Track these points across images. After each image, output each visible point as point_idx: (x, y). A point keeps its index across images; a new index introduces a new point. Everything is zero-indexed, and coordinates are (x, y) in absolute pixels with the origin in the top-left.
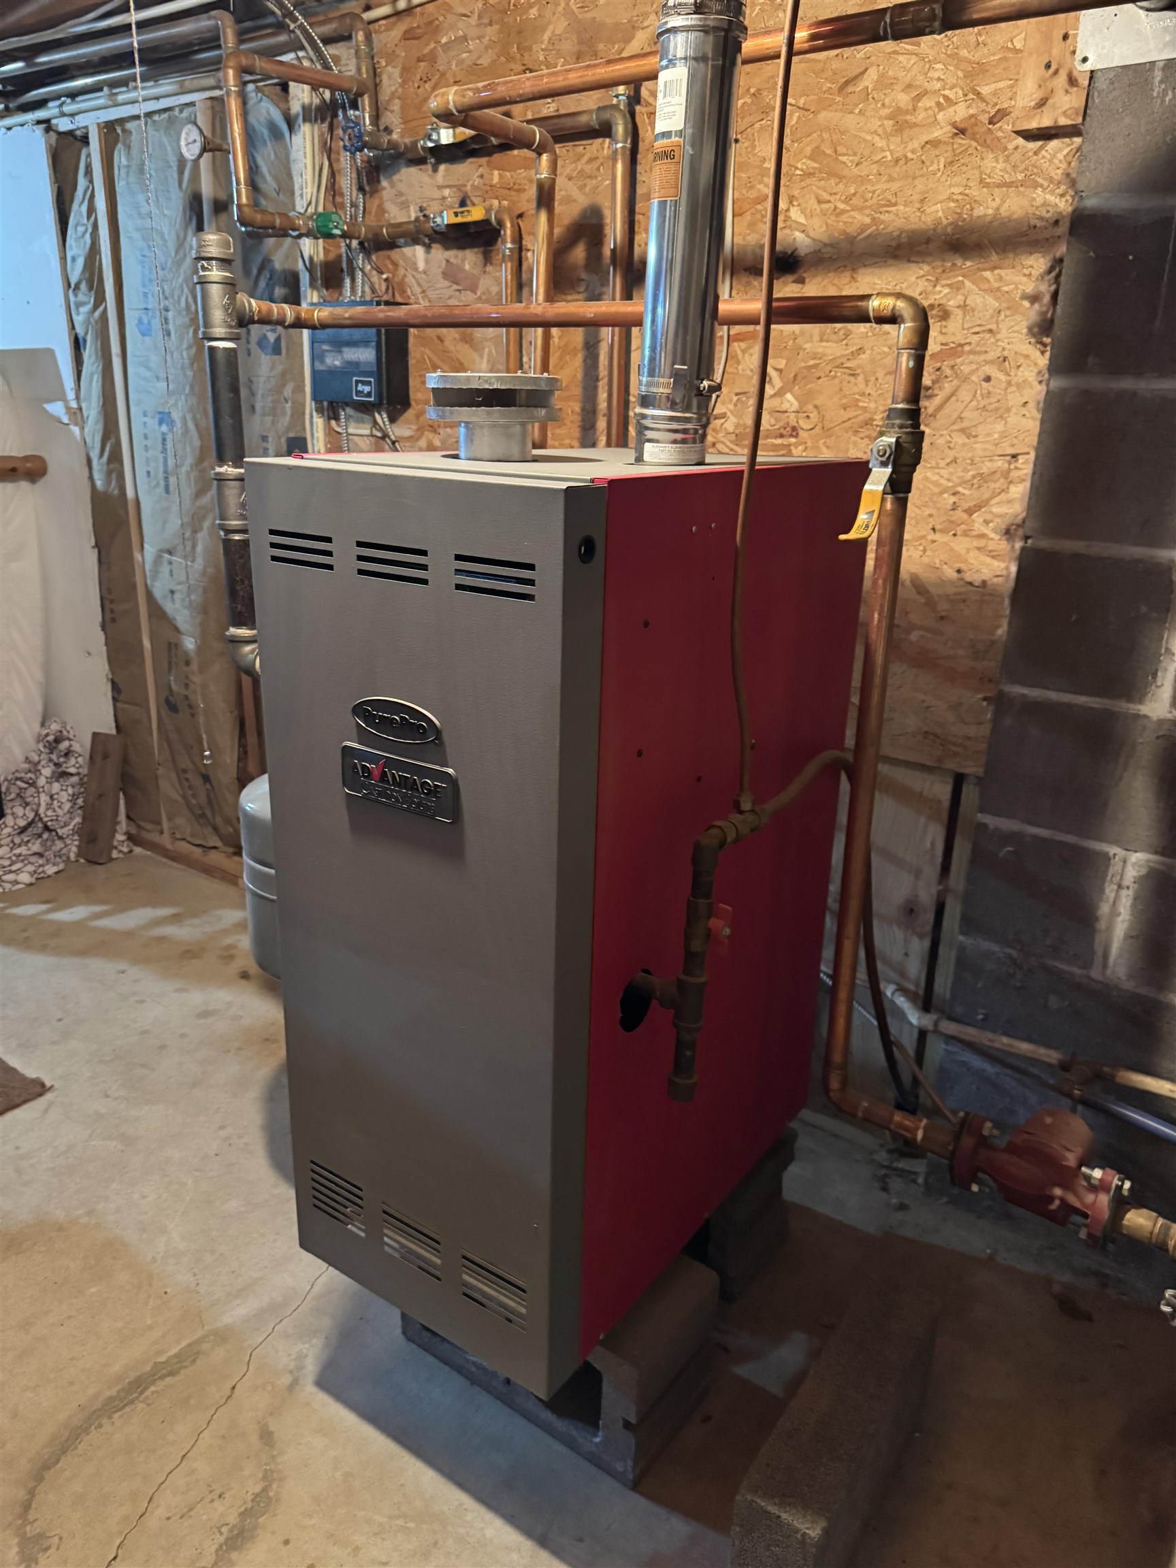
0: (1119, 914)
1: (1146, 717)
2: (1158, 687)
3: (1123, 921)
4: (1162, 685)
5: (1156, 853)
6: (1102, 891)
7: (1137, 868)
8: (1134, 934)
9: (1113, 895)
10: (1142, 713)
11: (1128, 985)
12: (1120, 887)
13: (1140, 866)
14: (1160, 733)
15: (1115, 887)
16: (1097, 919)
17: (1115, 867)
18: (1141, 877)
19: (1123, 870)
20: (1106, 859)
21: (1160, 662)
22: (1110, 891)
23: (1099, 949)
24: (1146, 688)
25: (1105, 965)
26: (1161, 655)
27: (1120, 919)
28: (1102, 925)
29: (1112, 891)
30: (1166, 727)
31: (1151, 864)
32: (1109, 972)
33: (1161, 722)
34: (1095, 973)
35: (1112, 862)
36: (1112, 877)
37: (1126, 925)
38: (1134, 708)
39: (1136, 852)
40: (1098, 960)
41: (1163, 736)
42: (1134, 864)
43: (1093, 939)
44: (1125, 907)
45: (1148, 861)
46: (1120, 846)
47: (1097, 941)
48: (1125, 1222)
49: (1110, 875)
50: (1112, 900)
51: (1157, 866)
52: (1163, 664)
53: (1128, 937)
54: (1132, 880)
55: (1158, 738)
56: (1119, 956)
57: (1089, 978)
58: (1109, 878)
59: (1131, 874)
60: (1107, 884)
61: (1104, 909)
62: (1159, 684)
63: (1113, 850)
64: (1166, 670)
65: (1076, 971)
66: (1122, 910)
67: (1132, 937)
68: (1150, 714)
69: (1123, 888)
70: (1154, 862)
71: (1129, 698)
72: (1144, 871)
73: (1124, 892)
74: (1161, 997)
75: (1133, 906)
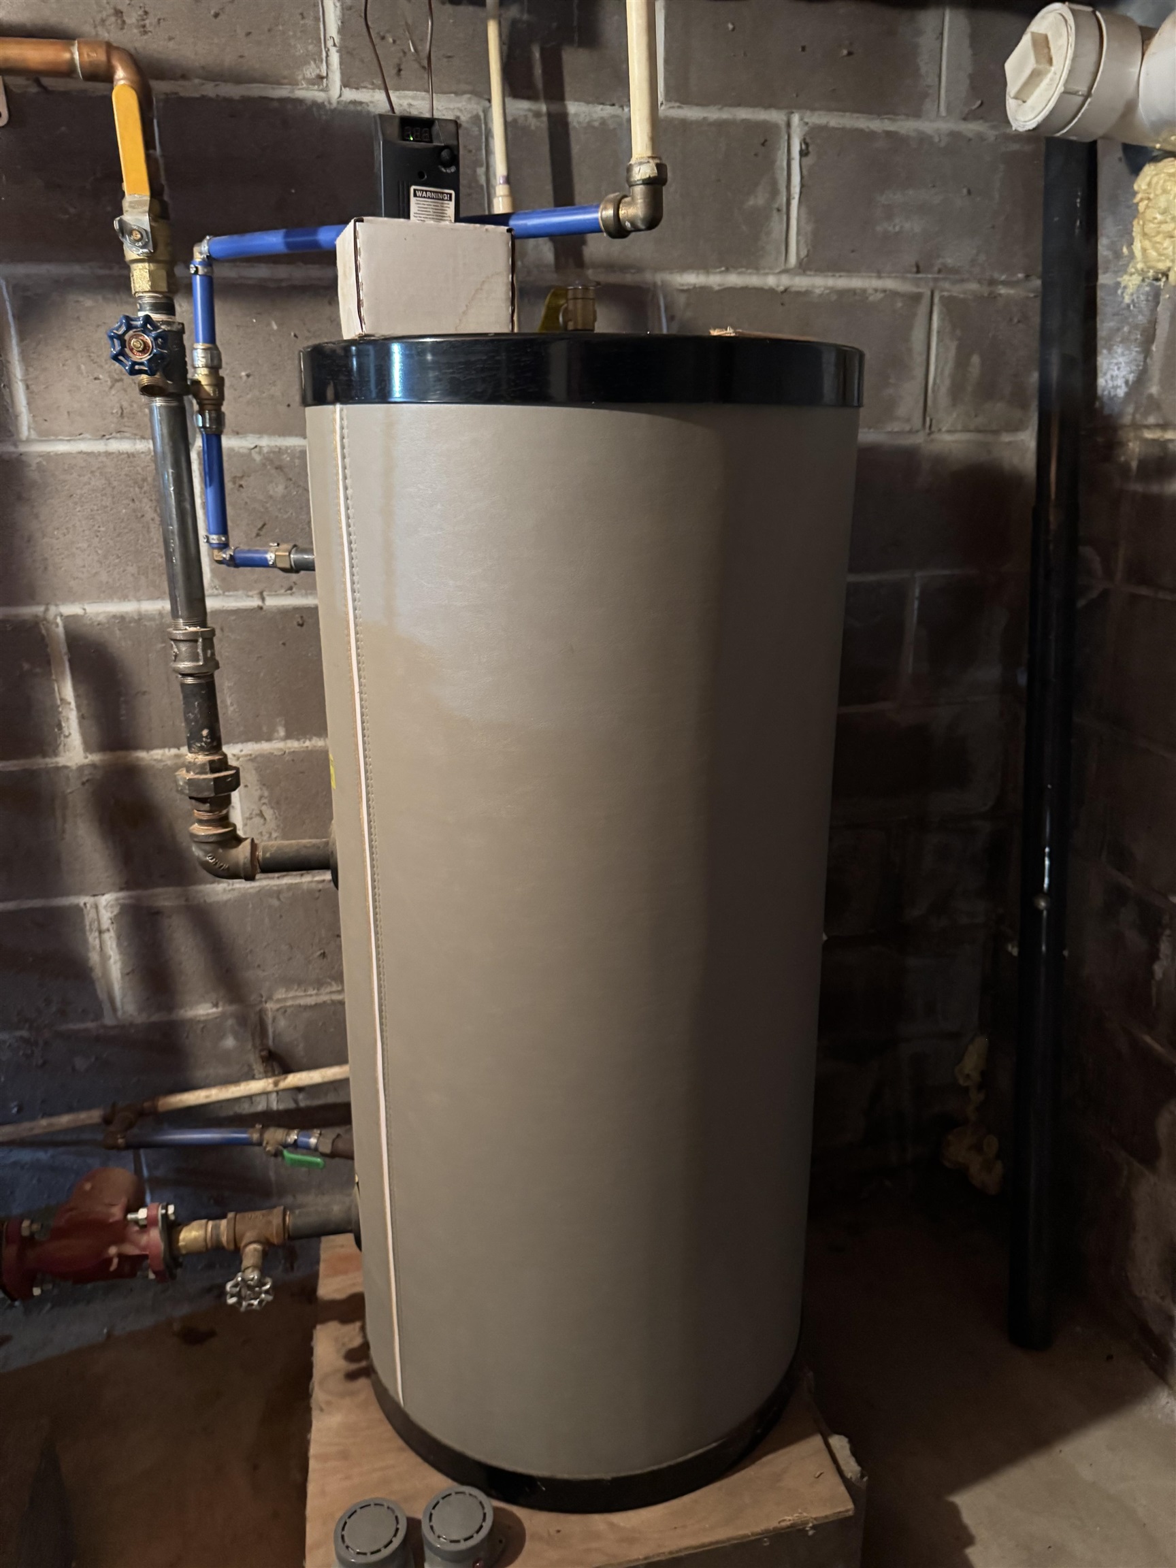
0: (110, 957)
1: (66, 767)
2: (67, 737)
3: (115, 963)
4: (70, 734)
5: (121, 889)
6: (85, 941)
7: (109, 909)
8: (128, 970)
9: (97, 942)
10: (60, 765)
11: (141, 1019)
12: (101, 932)
13: (112, 906)
14: (85, 779)
15: (97, 934)
16: (91, 969)
17: (90, 915)
18: (115, 916)
19: (98, 916)
20: (79, 911)
21: (60, 713)
22: (93, 939)
23: (102, 995)
24: (56, 740)
25: (114, 1009)
26: (59, 706)
27: (112, 961)
28: (98, 972)
29: (95, 938)
30: (86, 772)
31: (121, 901)
32: (120, 1013)
33: (81, 768)
34: (108, 1021)
35: (85, 912)
36: (90, 925)
37: (119, 965)
38: (51, 762)
39: (103, 895)
40: (106, 1006)
41: (88, 781)
42: (105, 907)
43: (95, 990)
44: (111, 948)
45: (117, 899)
46: (87, 895)
47: (99, 992)
48: (181, 1243)
49: (87, 923)
50: (98, 947)
51: (127, 902)
52: (64, 714)
53: (125, 975)
54: (110, 921)
55: (83, 784)
56: (124, 996)
57: (105, 1027)
58: (88, 928)
59: (106, 916)
60: (88, 933)
61: (94, 957)
62: (67, 734)
63: (82, 900)
64: (68, 719)
65: (90, 1025)
66: (111, 953)
67: (128, 974)
68: (69, 764)
69: (104, 932)
70: (123, 899)
71: (45, 755)
72: (116, 910)
73: (106, 936)
74: (174, 1016)
75: (119, 945)
